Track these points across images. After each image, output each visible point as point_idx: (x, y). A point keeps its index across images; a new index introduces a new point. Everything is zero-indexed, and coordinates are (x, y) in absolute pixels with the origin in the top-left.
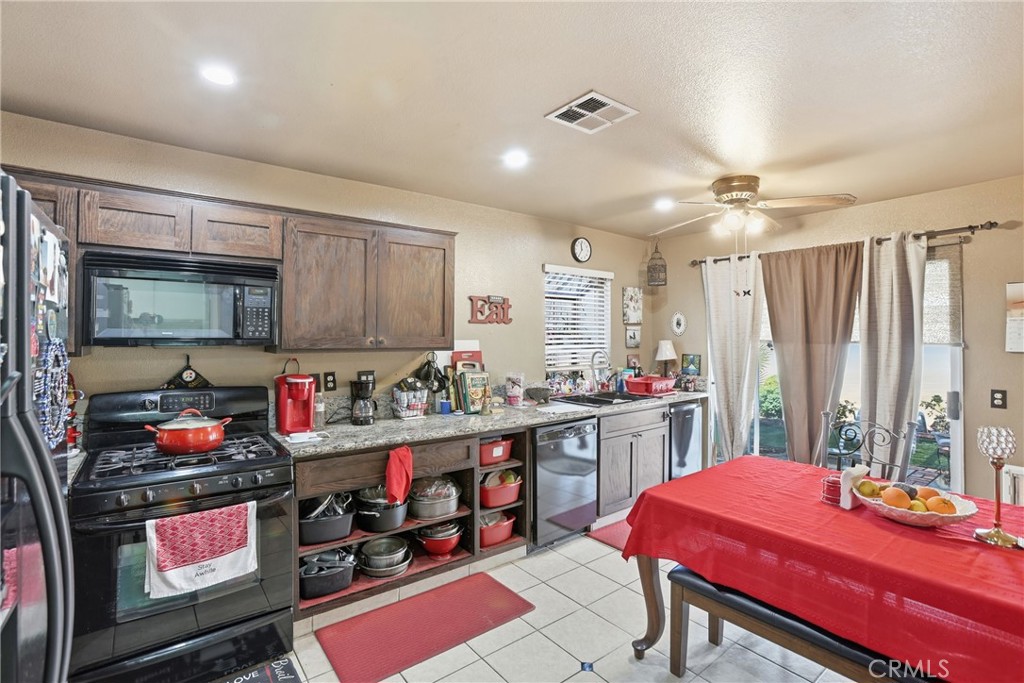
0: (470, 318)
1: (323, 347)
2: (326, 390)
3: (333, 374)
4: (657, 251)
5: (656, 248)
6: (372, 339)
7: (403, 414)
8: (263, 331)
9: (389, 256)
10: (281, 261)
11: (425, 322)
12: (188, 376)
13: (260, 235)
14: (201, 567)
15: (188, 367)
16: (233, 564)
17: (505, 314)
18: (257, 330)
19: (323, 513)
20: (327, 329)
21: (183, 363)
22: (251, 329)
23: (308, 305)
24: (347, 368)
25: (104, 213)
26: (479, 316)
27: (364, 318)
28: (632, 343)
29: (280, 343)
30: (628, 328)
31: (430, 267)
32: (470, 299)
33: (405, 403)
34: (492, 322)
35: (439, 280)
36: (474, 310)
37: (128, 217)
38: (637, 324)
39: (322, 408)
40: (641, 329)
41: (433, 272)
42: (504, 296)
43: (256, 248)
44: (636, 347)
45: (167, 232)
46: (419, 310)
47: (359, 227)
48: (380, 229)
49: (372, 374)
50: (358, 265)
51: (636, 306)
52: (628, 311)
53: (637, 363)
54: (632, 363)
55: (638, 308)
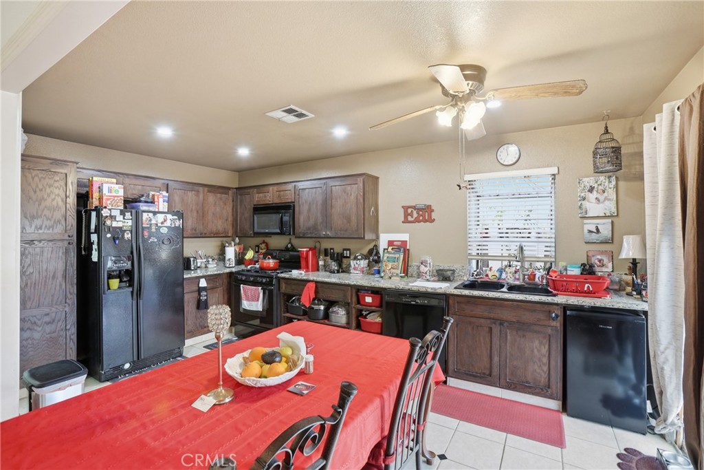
0: (403, 219)
1: (307, 236)
3: (333, 249)
4: (607, 132)
5: (606, 128)
6: (324, 233)
7: (352, 271)
8: (288, 230)
10: (294, 202)
11: (348, 224)
12: (290, 246)
13: (288, 194)
14: (250, 303)
15: (289, 243)
16: (256, 306)
17: (430, 216)
20: (309, 229)
22: (285, 229)
23: (303, 219)
24: (337, 247)
25: (257, 195)
26: (410, 218)
27: (322, 223)
28: (594, 237)
29: (294, 234)
30: (585, 221)
31: (351, 195)
32: (403, 207)
33: (353, 266)
34: (419, 222)
35: (355, 201)
36: (406, 214)
37: (261, 195)
38: (605, 217)
39: (321, 263)
40: (612, 222)
41: (352, 197)
42: (428, 204)
43: (289, 197)
44: (601, 243)
45: (268, 198)
46: (345, 218)
47: (319, 182)
48: (328, 181)
49: (349, 250)
50: (319, 200)
51: (601, 198)
52: (585, 204)
53: (606, 260)
54: (594, 260)
55: (606, 199)
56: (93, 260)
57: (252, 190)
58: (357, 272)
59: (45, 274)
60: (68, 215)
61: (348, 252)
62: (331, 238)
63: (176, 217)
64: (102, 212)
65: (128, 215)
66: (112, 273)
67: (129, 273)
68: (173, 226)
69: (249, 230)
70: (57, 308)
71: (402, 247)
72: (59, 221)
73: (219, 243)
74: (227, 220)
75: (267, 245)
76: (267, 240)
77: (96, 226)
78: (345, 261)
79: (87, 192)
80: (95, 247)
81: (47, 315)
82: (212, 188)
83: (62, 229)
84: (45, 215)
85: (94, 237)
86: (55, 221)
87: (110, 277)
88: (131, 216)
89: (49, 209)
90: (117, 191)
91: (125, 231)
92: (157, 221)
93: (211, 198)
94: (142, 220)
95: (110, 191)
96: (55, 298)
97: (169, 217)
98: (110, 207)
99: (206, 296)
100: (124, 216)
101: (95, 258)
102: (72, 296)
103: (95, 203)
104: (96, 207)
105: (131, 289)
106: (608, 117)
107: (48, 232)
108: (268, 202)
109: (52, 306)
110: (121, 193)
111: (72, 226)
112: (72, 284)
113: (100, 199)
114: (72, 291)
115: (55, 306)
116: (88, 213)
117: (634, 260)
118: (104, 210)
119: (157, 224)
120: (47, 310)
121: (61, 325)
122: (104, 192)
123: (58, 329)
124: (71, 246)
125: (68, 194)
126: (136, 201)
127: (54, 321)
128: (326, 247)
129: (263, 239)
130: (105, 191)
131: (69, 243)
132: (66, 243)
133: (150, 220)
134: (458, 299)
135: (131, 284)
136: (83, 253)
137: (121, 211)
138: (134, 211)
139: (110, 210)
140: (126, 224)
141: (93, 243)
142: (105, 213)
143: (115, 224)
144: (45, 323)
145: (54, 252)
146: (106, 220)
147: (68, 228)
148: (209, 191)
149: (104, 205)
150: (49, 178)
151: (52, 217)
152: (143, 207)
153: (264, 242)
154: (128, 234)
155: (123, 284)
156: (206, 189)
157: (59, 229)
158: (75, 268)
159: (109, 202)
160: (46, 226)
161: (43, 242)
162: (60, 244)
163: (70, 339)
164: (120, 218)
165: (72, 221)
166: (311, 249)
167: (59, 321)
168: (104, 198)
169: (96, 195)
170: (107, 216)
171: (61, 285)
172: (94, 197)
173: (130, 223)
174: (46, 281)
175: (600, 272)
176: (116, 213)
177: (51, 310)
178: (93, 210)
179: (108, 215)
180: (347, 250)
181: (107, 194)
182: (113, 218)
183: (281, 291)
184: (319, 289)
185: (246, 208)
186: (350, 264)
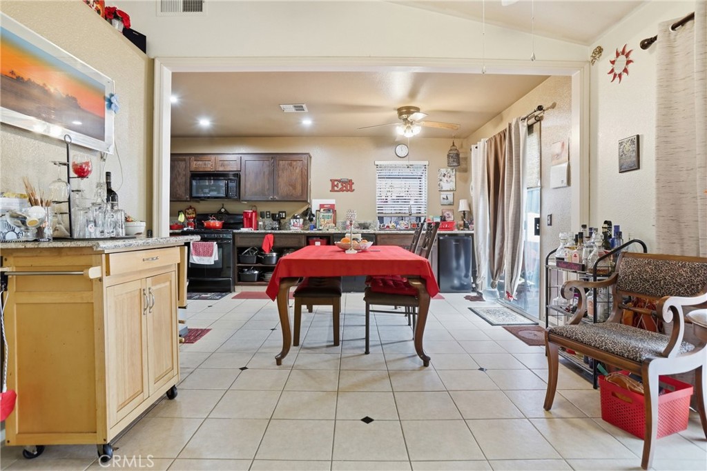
0: (331, 189)
1: (254, 200)
2: (266, 217)
3: (269, 211)
4: (454, 145)
5: (453, 143)
6: (271, 197)
7: (291, 228)
8: (234, 194)
9: (278, 166)
10: (240, 171)
11: (294, 190)
12: (223, 210)
13: (233, 163)
14: (201, 258)
15: (223, 207)
16: (208, 261)
17: (351, 187)
18: (232, 194)
19: (246, 253)
20: (255, 193)
21: (223, 205)
22: (230, 194)
24: (274, 209)
25: (195, 162)
26: (336, 188)
27: (268, 188)
28: (445, 202)
29: (239, 200)
30: (442, 193)
31: (296, 168)
32: (331, 180)
33: (292, 224)
34: (343, 191)
35: (300, 173)
36: (333, 186)
37: (200, 163)
38: (450, 191)
39: (261, 223)
40: (453, 194)
41: (297, 171)
42: (349, 179)
43: (233, 167)
44: (449, 205)
45: (209, 166)
46: (291, 185)
47: (267, 156)
48: (275, 156)
49: (285, 212)
50: (266, 170)
51: (449, 180)
52: (441, 183)
53: (451, 215)
54: (445, 214)
55: (451, 181)
57: (187, 158)
58: (297, 228)
61: (284, 214)
62: (278, 201)
71: (331, 209)
75: (195, 210)
76: (194, 205)
78: (282, 221)
106: (454, 137)
108: (209, 170)
117: (464, 211)
128: (262, 211)
129: (192, 203)
134: (382, 236)
153: (192, 207)
166: (254, 211)
175: (448, 220)
180: (282, 212)
183: (236, 244)
184: (276, 240)
185: (179, 174)
186: (286, 223)
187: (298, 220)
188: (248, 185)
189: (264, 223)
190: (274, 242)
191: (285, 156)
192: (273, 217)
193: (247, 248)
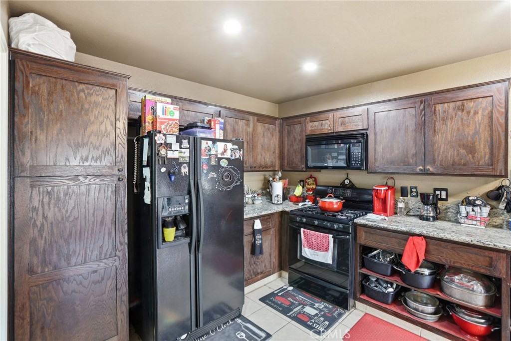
1: (389, 171)
2: (411, 197)
3: (416, 188)
6: (421, 168)
7: (463, 220)
8: (358, 163)
9: (435, 113)
10: (368, 129)
11: (470, 156)
12: (347, 182)
13: (358, 119)
14: (314, 252)
15: (347, 179)
18: (356, 163)
19: (374, 256)
20: (392, 162)
21: (346, 176)
22: (354, 162)
23: (381, 150)
24: (426, 185)
25: (311, 124)
27: (415, 155)
29: (367, 169)
31: (476, 113)
33: (464, 213)
35: (487, 121)
37: (316, 124)
39: (401, 205)
41: (479, 117)
43: (357, 125)
45: (326, 126)
46: (465, 146)
47: (411, 101)
48: (427, 98)
49: (446, 190)
50: (411, 123)
56: (145, 202)
57: (303, 119)
58: (474, 222)
59: (91, 219)
60: (117, 143)
61: (444, 193)
62: (433, 174)
63: (236, 147)
64: (156, 138)
65: (185, 143)
66: (167, 219)
67: (187, 219)
68: (233, 158)
69: (299, 164)
70: (105, 264)
72: (108, 151)
73: (262, 178)
74: (274, 152)
75: (315, 180)
76: (315, 174)
77: (148, 157)
78: (440, 205)
79: (140, 117)
80: (147, 184)
81: (95, 272)
82: (261, 118)
83: (111, 161)
84: (91, 143)
85: (146, 172)
86: (103, 151)
87: (165, 225)
88: (189, 144)
89: (97, 135)
90: (172, 113)
91: (182, 164)
92: (217, 151)
93: (260, 128)
94: (201, 149)
95: (165, 113)
96: (105, 249)
97: (230, 146)
98: (165, 132)
99: (261, 239)
100: (181, 144)
101: (147, 199)
102: (122, 247)
103: (148, 127)
104: (149, 132)
105: (188, 240)
107: (96, 164)
108: (326, 132)
109: (100, 260)
110: (177, 115)
111: (122, 156)
112: (122, 232)
113: (154, 123)
114: (122, 240)
115: (104, 261)
116: (140, 141)
118: (158, 135)
119: (216, 155)
120: (94, 266)
121: (110, 284)
122: (158, 114)
123: (108, 289)
124: (121, 183)
125: (117, 117)
126: (193, 126)
127: (102, 279)
128: (404, 185)
129: (310, 173)
130: (159, 112)
131: (119, 180)
132: (116, 179)
133: (210, 150)
135: (188, 233)
136: (135, 191)
137: (177, 137)
138: (191, 138)
139: (165, 135)
140: (182, 155)
141: (145, 180)
142: (159, 138)
143: (170, 155)
144: (93, 282)
145: (102, 191)
146: (160, 148)
147: (118, 159)
148: (258, 121)
149: (158, 129)
150: (97, 95)
151: (100, 146)
152: (200, 133)
153: (311, 177)
154: (185, 168)
155: (180, 233)
156: (256, 118)
157: (107, 161)
158: (126, 210)
159: (163, 127)
160: (93, 157)
161: (90, 177)
162: (108, 180)
163: (122, 301)
164: (176, 146)
165: (123, 151)
166: (389, 187)
167: (108, 279)
168: (158, 120)
169: (149, 118)
170: (161, 144)
171: (110, 234)
172: (147, 120)
173: (187, 153)
174: (93, 229)
176: (172, 139)
177: (99, 265)
178: (146, 137)
179: (163, 142)
180: (441, 190)
181: (162, 116)
182: (168, 146)
183: (358, 241)
184: (431, 247)
185: (295, 139)
186: (448, 208)
187: (477, 209)
188: (380, 149)
189: (406, 204)
190: (427, 251)
191: (449, 95)
192: (425, 198)
193: (376, 249)
